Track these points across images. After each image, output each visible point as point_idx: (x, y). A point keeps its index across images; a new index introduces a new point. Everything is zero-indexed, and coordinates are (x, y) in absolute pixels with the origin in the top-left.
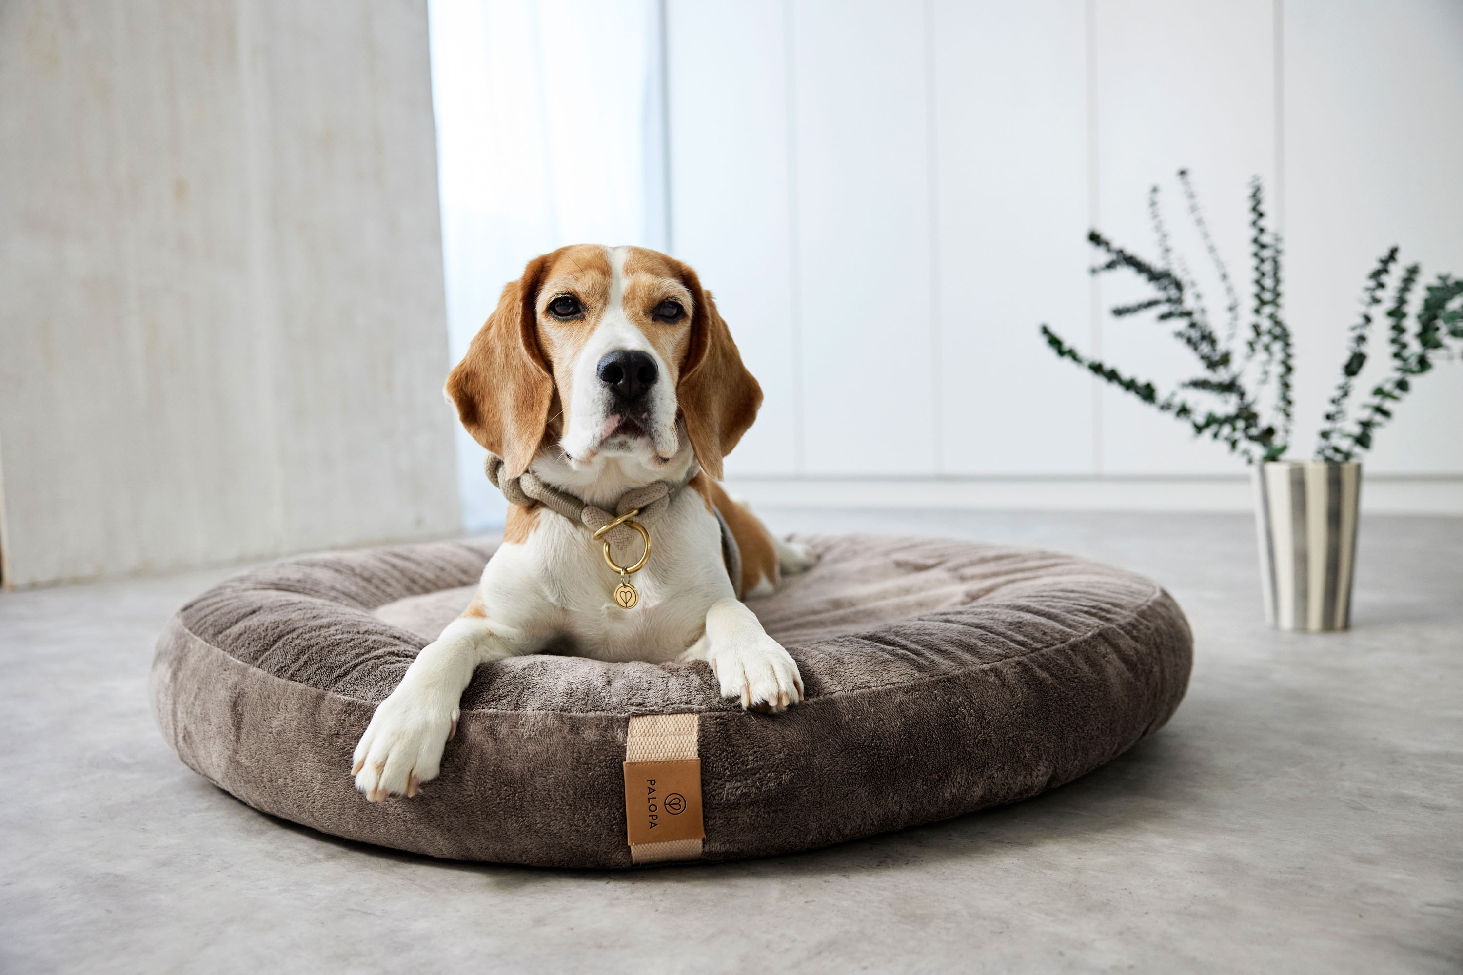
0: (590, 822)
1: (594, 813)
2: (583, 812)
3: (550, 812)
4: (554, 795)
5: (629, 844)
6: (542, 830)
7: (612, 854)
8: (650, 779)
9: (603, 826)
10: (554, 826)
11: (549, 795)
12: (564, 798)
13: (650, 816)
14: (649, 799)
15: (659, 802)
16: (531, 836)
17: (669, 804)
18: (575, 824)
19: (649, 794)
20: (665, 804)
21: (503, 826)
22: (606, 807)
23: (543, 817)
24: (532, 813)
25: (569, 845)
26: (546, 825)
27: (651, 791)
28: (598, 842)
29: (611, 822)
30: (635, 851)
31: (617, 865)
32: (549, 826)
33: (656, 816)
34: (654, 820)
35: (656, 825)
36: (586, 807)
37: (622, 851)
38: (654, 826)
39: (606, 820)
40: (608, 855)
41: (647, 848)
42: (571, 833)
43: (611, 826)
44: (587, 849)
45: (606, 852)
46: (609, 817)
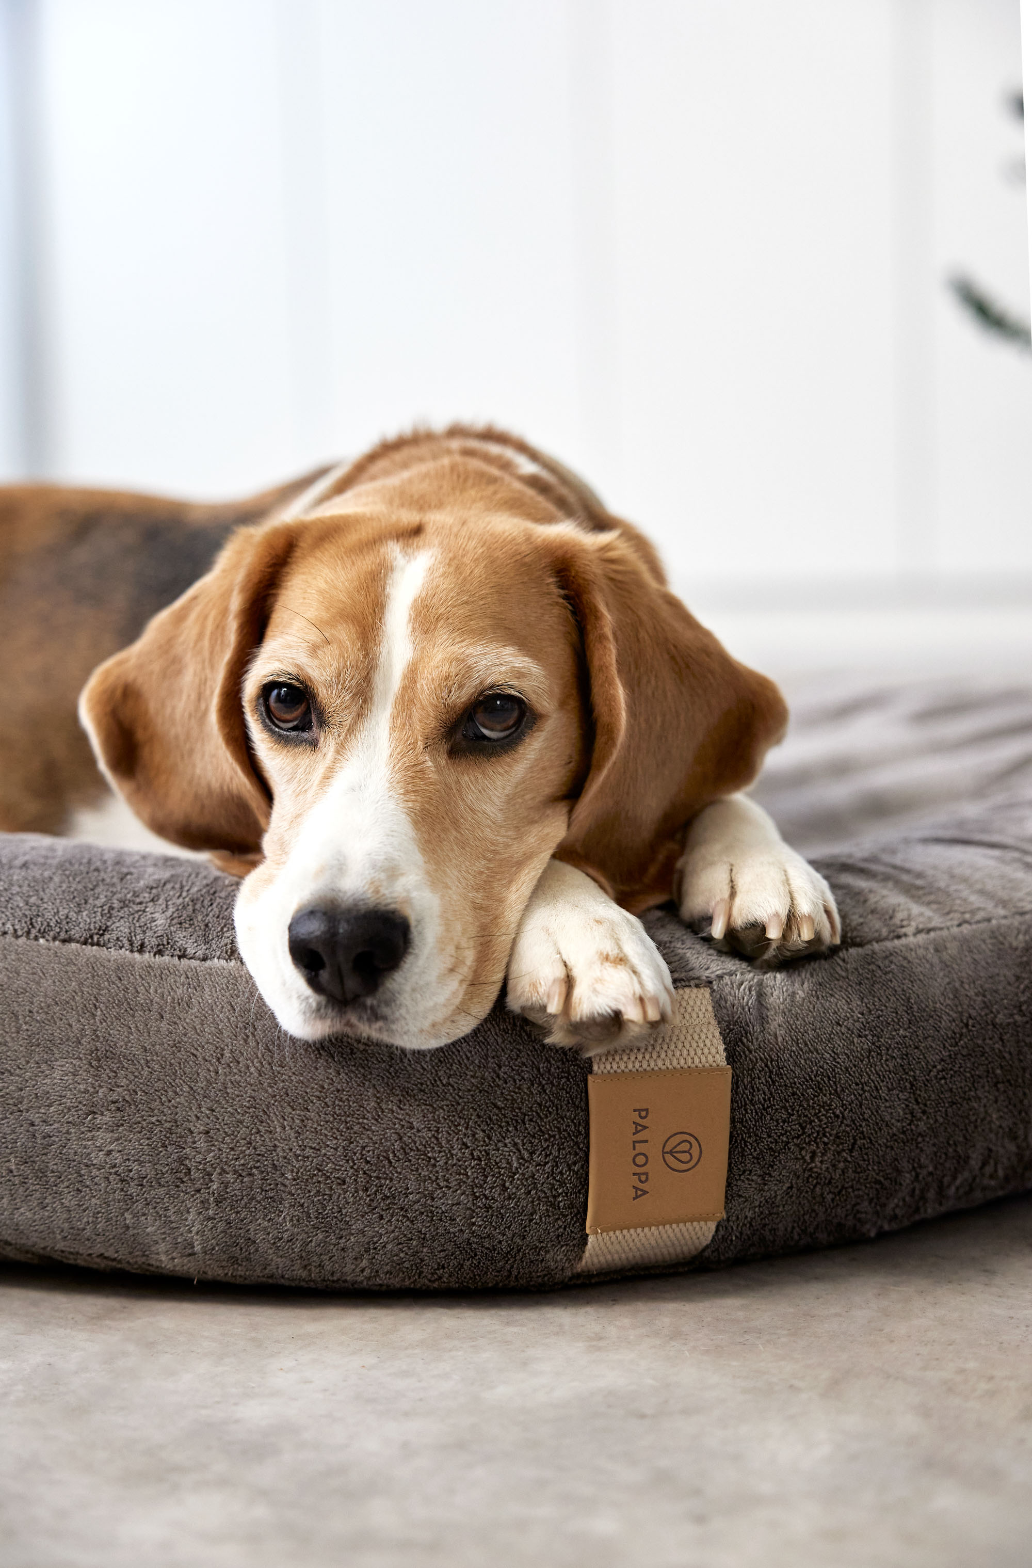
0: (514, 1190)
1: (523, 1174)
2: (502, 1172)
3: (437, 1173)
4: (448, 1141)
5: (588, 1231)
6: (416, 1207)
7: (547, 1252)
8: (639, 1108)
9: (539, 1199)
10: (441, 1198)
11: (437, 1139)
13: (634, 1174)
14: (634, 1142)
15: (653, 1150)
16: (392, 1216)
18: (485, 1195)
19: (634, 1134)
20: (664, 1153)
21: (335, 1197)
22: (547, 1163)
23: (421, 1180)
25: (466, 1236)
26: (425, 1196)
27: (639, 1128)
28: (525, 1227)
29: (556, 1190)
30: (596, 1245)
31: (545, 1275)
32: (433, 1199)
33: (646, 1174)
34: (641, 1182)
35: (645, 1192)
36: (508, 1163)
37: (567, 1245)
38: (639, 1193)
39: (545, 1185)
40: (538, 1255)
41: (620, 1237)
42: (474, 1211)
43: (555, 1197)
44: (500, 1242)
45: (537, 1247)
46: (551, 1180)
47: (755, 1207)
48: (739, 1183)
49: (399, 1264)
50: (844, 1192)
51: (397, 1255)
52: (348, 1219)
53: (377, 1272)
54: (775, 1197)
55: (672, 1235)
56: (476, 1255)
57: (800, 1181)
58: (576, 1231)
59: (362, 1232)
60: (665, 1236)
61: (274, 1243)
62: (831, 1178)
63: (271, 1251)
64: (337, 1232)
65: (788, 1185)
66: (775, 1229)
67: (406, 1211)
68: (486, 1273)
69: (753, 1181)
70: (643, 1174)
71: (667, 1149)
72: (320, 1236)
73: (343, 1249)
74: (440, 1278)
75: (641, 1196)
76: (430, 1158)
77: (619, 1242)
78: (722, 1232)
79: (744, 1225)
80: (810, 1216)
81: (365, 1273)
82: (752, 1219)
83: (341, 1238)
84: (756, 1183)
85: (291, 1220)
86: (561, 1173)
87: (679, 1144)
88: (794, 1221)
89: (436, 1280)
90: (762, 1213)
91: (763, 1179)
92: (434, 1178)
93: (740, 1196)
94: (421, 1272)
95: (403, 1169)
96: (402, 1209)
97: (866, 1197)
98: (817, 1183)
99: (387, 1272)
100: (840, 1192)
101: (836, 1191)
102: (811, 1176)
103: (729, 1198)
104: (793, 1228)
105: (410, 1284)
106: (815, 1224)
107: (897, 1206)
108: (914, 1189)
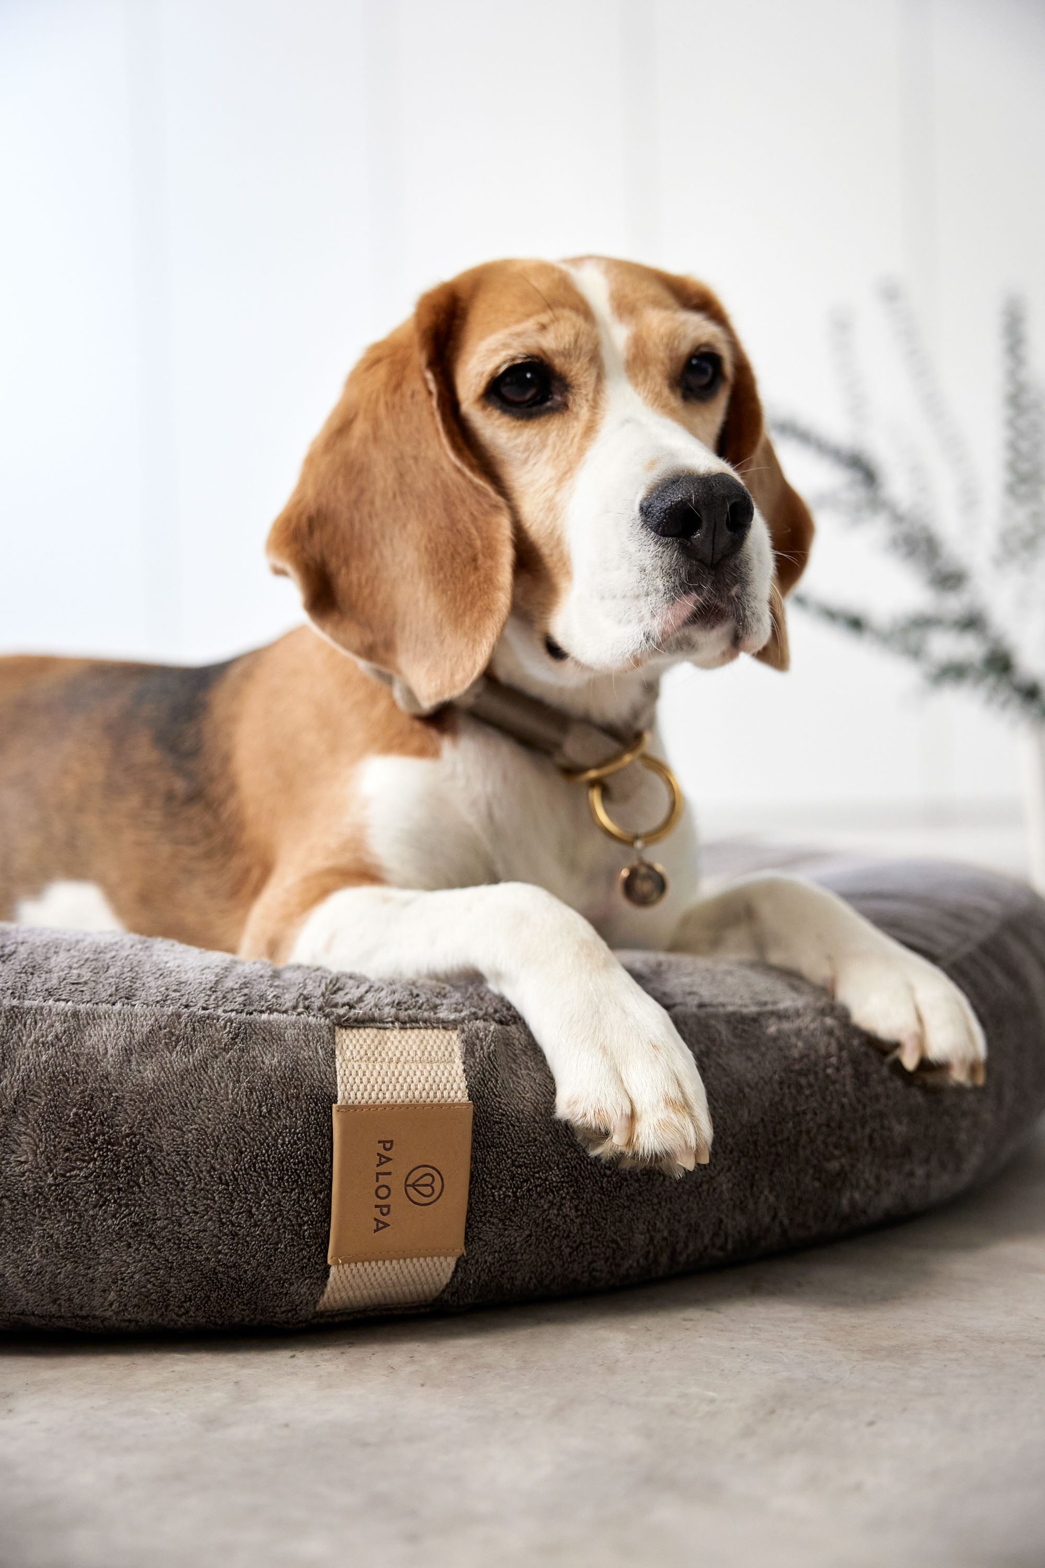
0: (260, 1217)
1: (270, 1201)
2: (249, 1196)
3: (185, 1196)
4: (197, 1164)
5: (329, 1262)
6: (163, 1234)
7: (291, 1284)
8: (383, 1138)
9: (284, 1227)
10: (188, 1225)
11: (186, 1162)
12: (215, 1170)
13: (376, 1206)
14: (378, 1174)
15: (396, 1183)
16: (140, 1244)
18: (231, 1221)
19: (378, 1165)
20: (406, 1185)
21: (84, 1225)
22: (293, 1188)
23: (169, 1205)
24: (149, 1199)
25: (212, 1264)
26: (173, 1222)
27: (383, 1160)
28: (271, 1256)
29: (301, 1218)
30: (338, 1278)
31: (290, 1311)
32: (180, 1225)
33: (388, 1206)
34: (383, 1214)
35: (386, 1225)
36: (255, 1189)
37: (310, 1277)
38: (381, 1226)
39: (291, 1213)
40: (282, 1287)
41: (362, 1270)
42: (220, 1238)
43: (300, 1225)
44: (245, 1272)
45: (281, 1279)
46: (297, 1207)
47: (496, 1252)
48: (480, 1225)
49: (146, 1297)
50: (581, 1248)
51: (145, 1287)
52: (96, 1248)
53: (125, 1305)
54: (514, 1244)
55: (412, 1271)
56: (222, 1286)
57: (539, 1230)
58: (319, 1262)
59: (110, 1261)
60: (406, 1271)
61: (24, 1277)
62: (570, 1232)
63: (20, 1286)
64: (86, 1262)
65: (527, 1232)
66: (513, 1278)
67: (154, 1238)
68: (232, 1306)
69: (493, 1224)
70: (385, 1206)
71: (410, 1182)
72: (69, 1267)
73: (91, 1280)
74: (187, 1312)
75: (382, 1228)
76: (178, 1182)
77: (361, 1276)
78: (460, 1275)
79: (483, 1269)
80: (547, 1268)
81: (113, 1308)
82: (491, 1264)
83: (89, 1268)
84: (496, 1228)
85: (40, 1251)
86: (307, 1200)
87: (422, 1177)
88: (532, 1272)
89: (184, 1314)
90: (501, 1259)
91: (504, 1224)
92: (182, 1203)
93: (480, 1239)
94: (168, 1306)
95: (152, 1193)
96: (150, 1236)
97: (602, 1255)
98: (556, 1234)
99: (136, 1306)
100: (578, 1247)
101: (575, 1245)
102: (550, 1226)
103: (469, 1240)
104: (531, 1278)
105: (158, 1318)
106: (551, 1277)
107: (631, 1267)
108: (648, 1252)
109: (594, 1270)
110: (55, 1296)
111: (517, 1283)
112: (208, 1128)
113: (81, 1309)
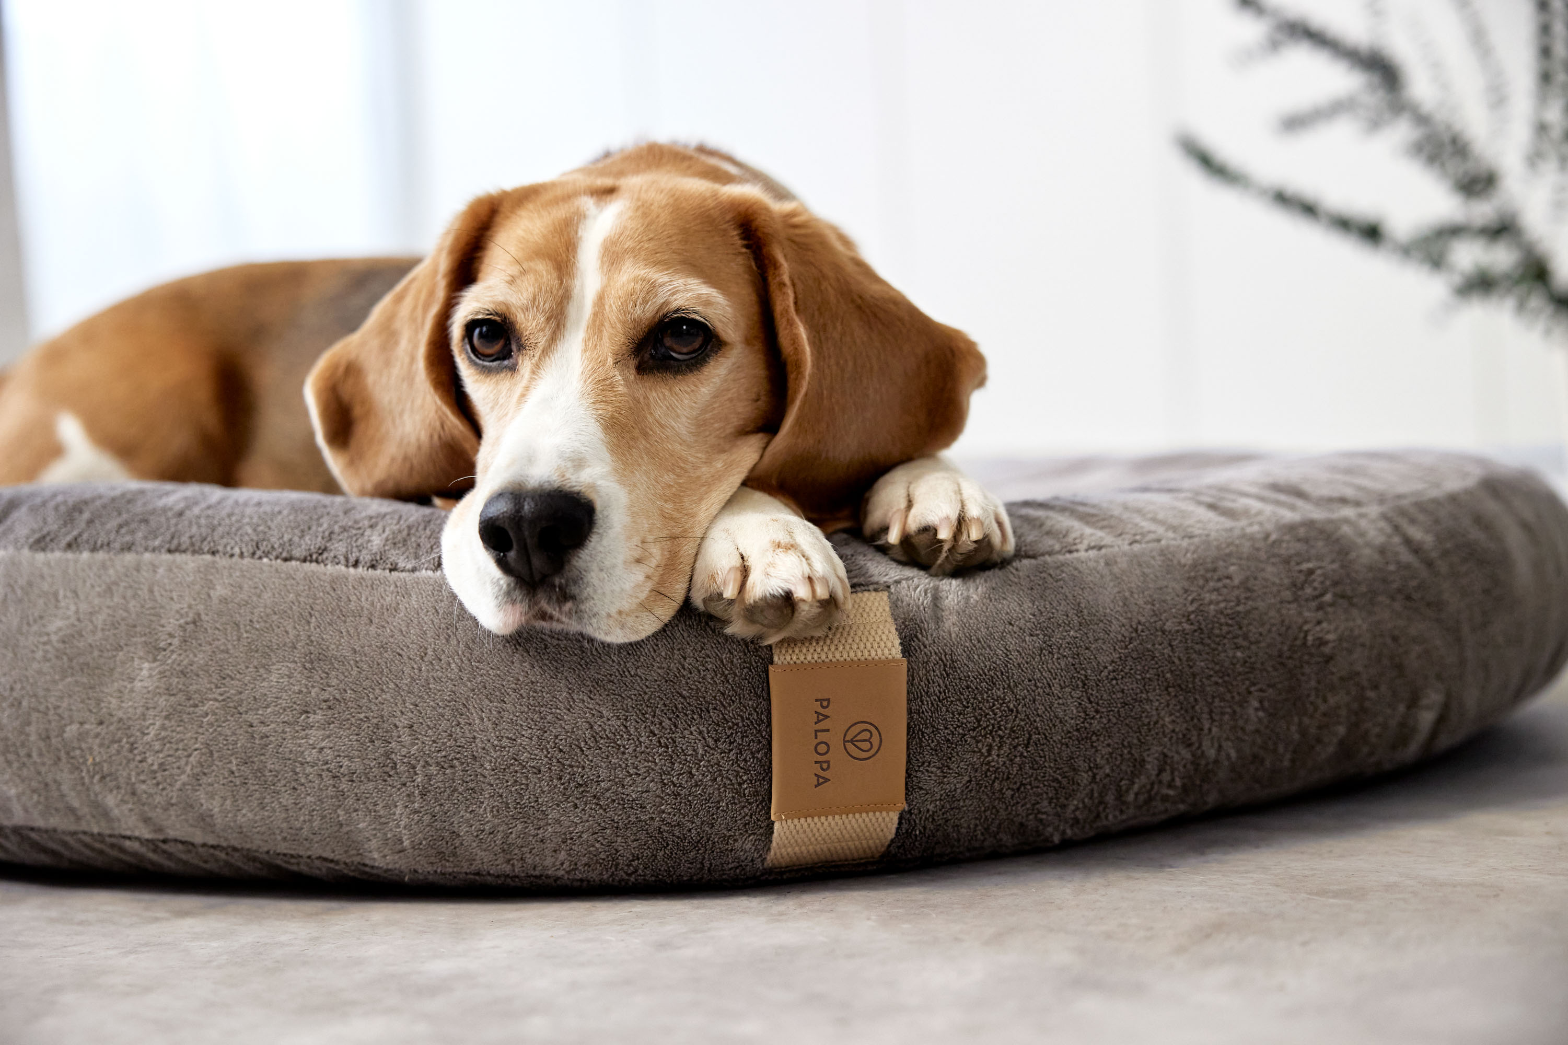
0: (700, 777)
1: (709, 761)
2: (689, 758)
3: (627, 760)
4: (637, 729)
5: (773, 818)
6: (607, 795)
7: (736, 841)
8: (820, 697)
9: (725, 786)
10: (631, 786)
11: (626, 727)
12: (655, 735)
13: (816, 762)
14: (816, 731)
15: (835, 739)
16: (586, 804)
17: (852, 741)
18: (672, 782)
19: (816, 723)
20: (845, 741)
21: (531, 786)
22: (732, 750)
23: (612, 767)
25: (656, 823)
26: (616, 784)
27: (821, 717)
28: (713, 814)
29: (741, 777)
30: (782, 834)
31: (737, 868)
32: (623, 786)
33: (828, 762)
34: (823, 769)
35: (827, 780)
36: (694, 750)
37: (754, 834)
38: (821, 781)
39: (730, 772)
40: (727, 844)
41: (805, 825)
42: (662, 798)
43: (740, 784)
44: (690, 830)
45: (725, 836)
46: (735, 767)
47: (936, 800)
48: (919, 774)
49: (595, 856)
50: (1022, 789)
51: (593, 846)
52: (544, 809)
53: (576, 864)
54: (955, 790)
55: (856, 826)
56: (668, 845)
57: (978, 774)
58: (762, 819)
59: (558, 821)
60: (849, 827)
61: (477, 836)
62: (1009, 773)
63: (474, 844)
64: (535, 822)
65: (967, 778)
66: (957, 826)
67: (599, 799)
68: (679, 864)
69: (932, 772)
70: (825, 762)
71: (848, 738)
72: (520, 827)
73: (542, 841)
74: (636, 869)
75: (823, 783)
76: (619, 746)
77: (805, 832)
78: (905, 826)
79: (927, 819)
80: (992, 813)
81: (564, 866)
82: (934, 812)
83: (539, 829)
84: (936, 776)
85: (492, 811)
86: (745, 760)
87: (859, 733)
88: (976, 818)
89: (632, 872)
90: (943, 807)
91: (942, 772)
92: (624, 766)
93: (921, 788)
94: (617, 865)
95: (594, 757)
96: (595, 796)
97: (1045, 796)
98: (996, 778)
99: (586, 865)
100: (1018, 789)
101: (1015, 787)
102: (988, 770)
103: (910, 788)
104: (976, 825)
105: (608, 878)
106: (997, 822)
107: (1077, 809)
108: (1092, 790)
109: (1039, 812)
110: (508, 857)
111: (963, 831)
112: (645, 693)
113: (534, 869)
